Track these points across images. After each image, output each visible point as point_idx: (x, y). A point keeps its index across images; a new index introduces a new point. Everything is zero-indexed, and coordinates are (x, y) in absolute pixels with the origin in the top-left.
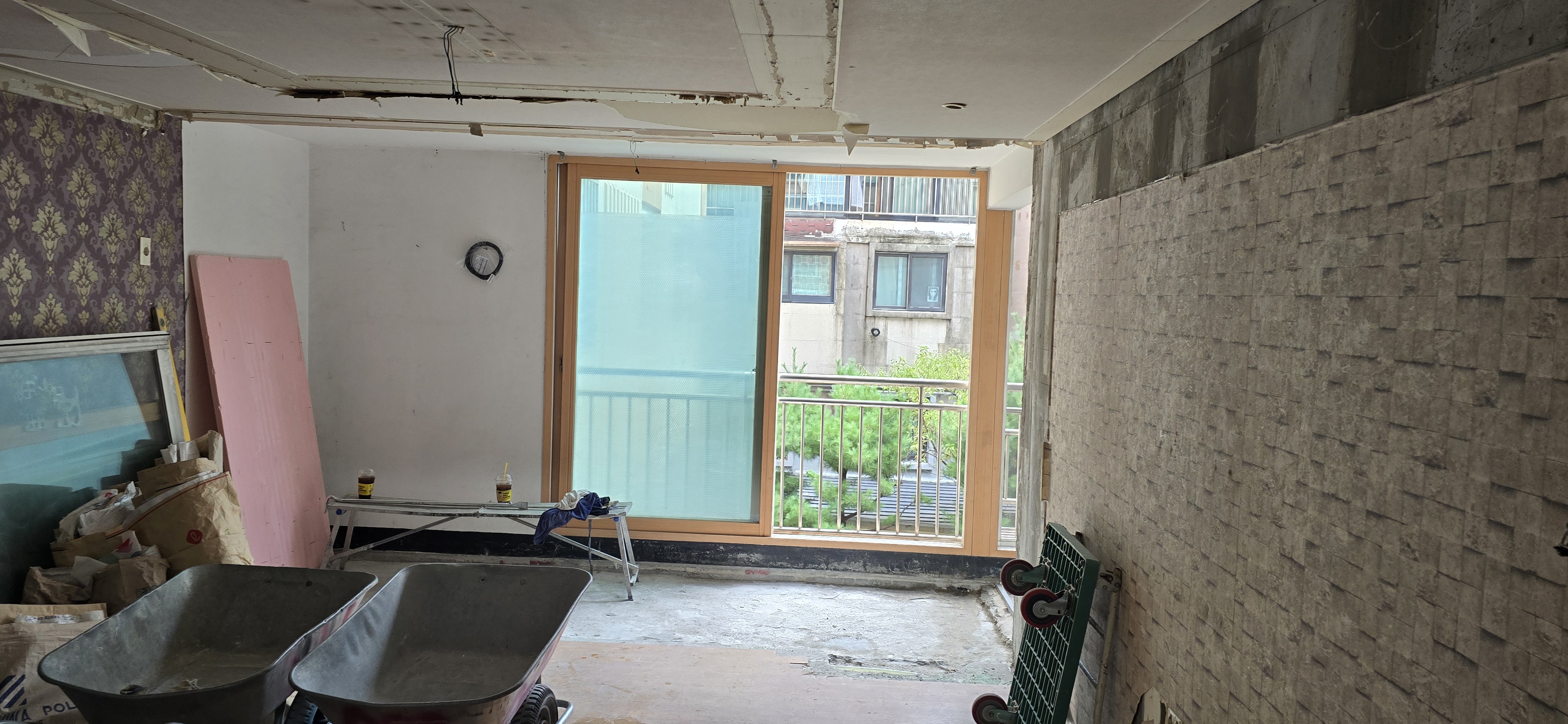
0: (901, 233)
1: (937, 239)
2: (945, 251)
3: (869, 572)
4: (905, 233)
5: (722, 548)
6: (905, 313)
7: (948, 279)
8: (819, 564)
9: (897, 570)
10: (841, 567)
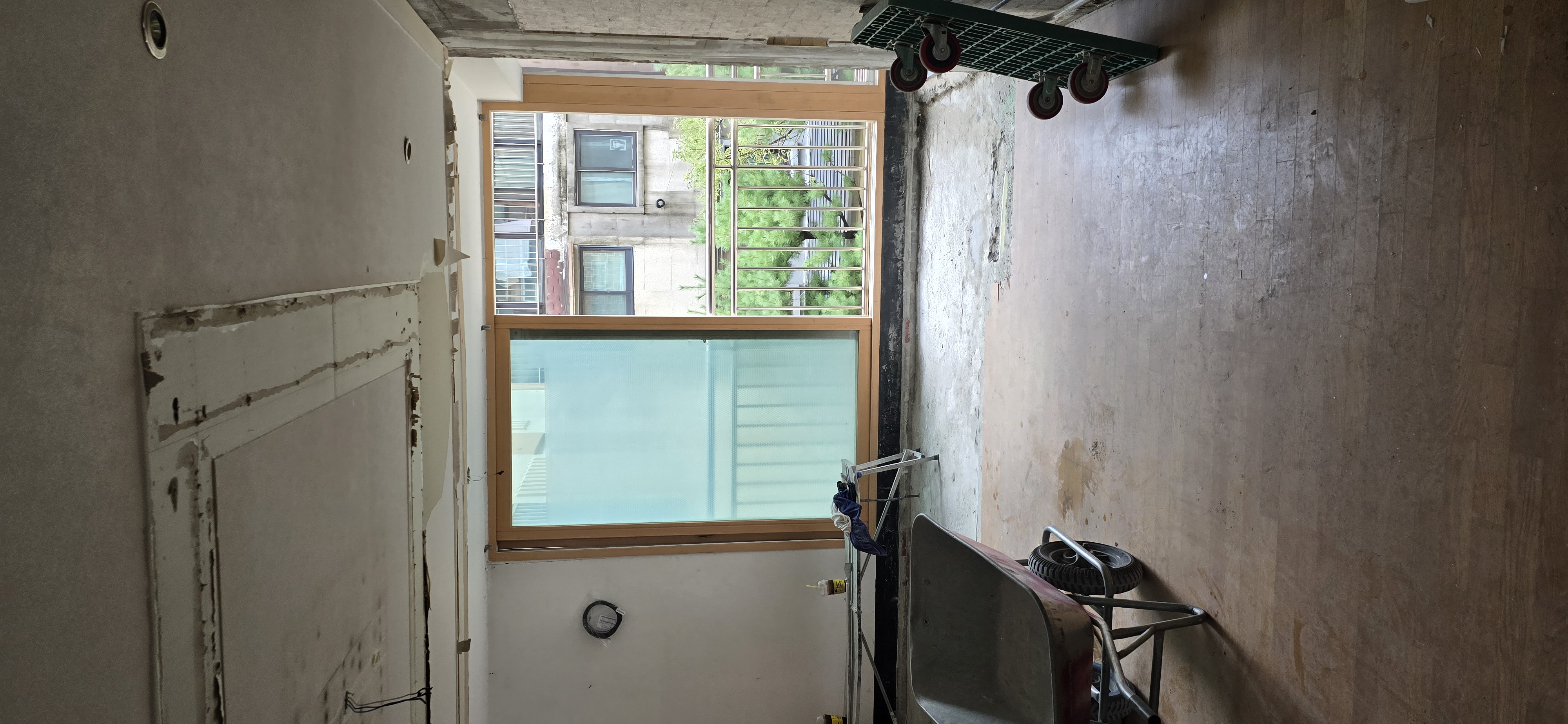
0: (556, 179)
1: (560, 142)
2: (572, 133)
3: (904, 218)
4: (556, 175)
5: (884, 367)
6: (639, 174)
7: (602, 129)
8: (898, 268)
9: (901, 189)
10: (900, 247)
